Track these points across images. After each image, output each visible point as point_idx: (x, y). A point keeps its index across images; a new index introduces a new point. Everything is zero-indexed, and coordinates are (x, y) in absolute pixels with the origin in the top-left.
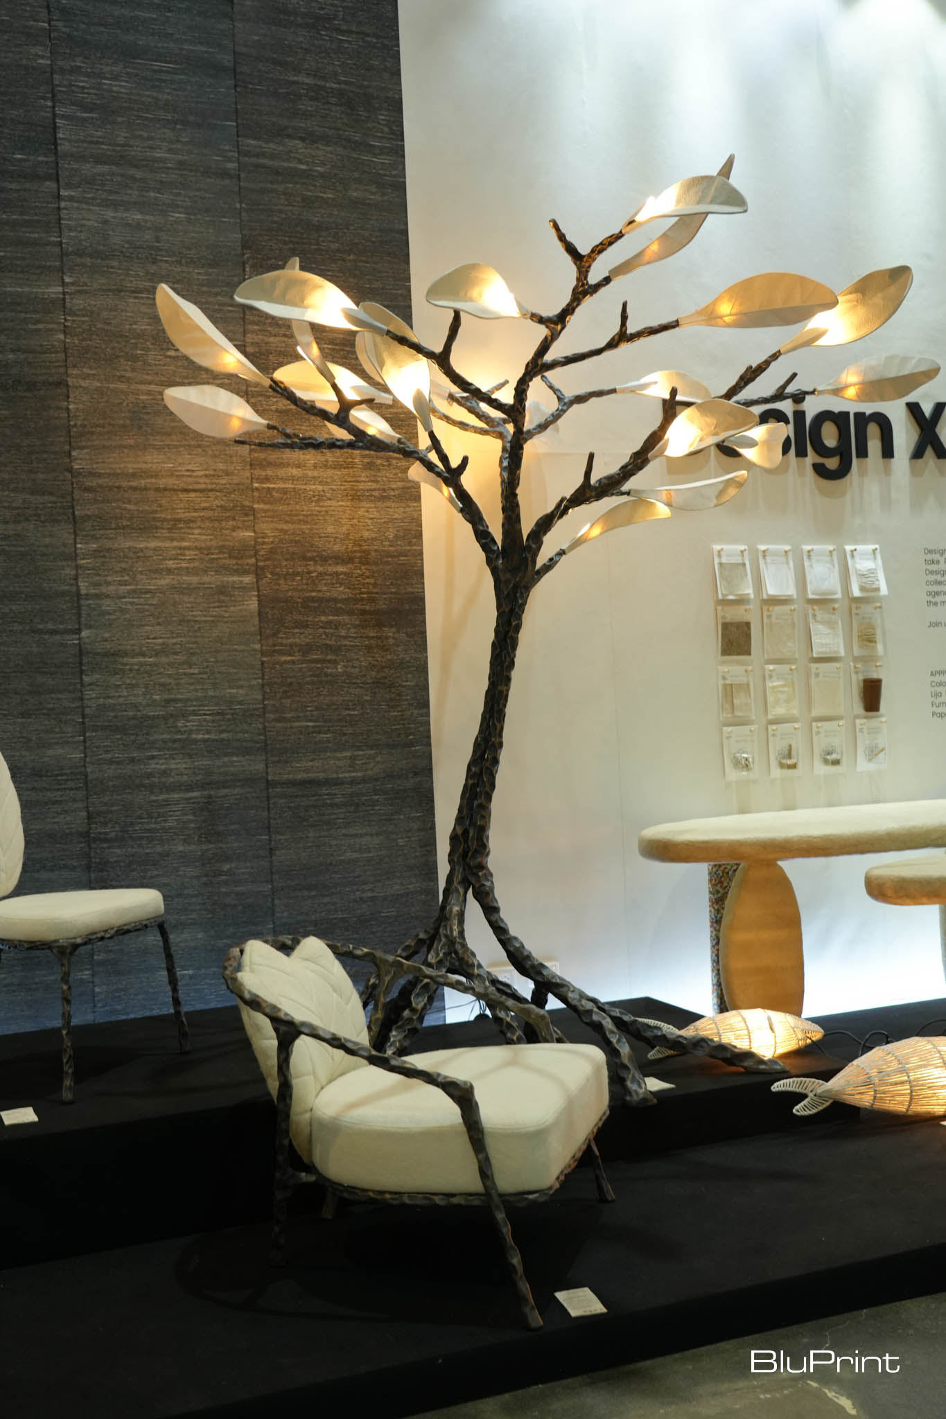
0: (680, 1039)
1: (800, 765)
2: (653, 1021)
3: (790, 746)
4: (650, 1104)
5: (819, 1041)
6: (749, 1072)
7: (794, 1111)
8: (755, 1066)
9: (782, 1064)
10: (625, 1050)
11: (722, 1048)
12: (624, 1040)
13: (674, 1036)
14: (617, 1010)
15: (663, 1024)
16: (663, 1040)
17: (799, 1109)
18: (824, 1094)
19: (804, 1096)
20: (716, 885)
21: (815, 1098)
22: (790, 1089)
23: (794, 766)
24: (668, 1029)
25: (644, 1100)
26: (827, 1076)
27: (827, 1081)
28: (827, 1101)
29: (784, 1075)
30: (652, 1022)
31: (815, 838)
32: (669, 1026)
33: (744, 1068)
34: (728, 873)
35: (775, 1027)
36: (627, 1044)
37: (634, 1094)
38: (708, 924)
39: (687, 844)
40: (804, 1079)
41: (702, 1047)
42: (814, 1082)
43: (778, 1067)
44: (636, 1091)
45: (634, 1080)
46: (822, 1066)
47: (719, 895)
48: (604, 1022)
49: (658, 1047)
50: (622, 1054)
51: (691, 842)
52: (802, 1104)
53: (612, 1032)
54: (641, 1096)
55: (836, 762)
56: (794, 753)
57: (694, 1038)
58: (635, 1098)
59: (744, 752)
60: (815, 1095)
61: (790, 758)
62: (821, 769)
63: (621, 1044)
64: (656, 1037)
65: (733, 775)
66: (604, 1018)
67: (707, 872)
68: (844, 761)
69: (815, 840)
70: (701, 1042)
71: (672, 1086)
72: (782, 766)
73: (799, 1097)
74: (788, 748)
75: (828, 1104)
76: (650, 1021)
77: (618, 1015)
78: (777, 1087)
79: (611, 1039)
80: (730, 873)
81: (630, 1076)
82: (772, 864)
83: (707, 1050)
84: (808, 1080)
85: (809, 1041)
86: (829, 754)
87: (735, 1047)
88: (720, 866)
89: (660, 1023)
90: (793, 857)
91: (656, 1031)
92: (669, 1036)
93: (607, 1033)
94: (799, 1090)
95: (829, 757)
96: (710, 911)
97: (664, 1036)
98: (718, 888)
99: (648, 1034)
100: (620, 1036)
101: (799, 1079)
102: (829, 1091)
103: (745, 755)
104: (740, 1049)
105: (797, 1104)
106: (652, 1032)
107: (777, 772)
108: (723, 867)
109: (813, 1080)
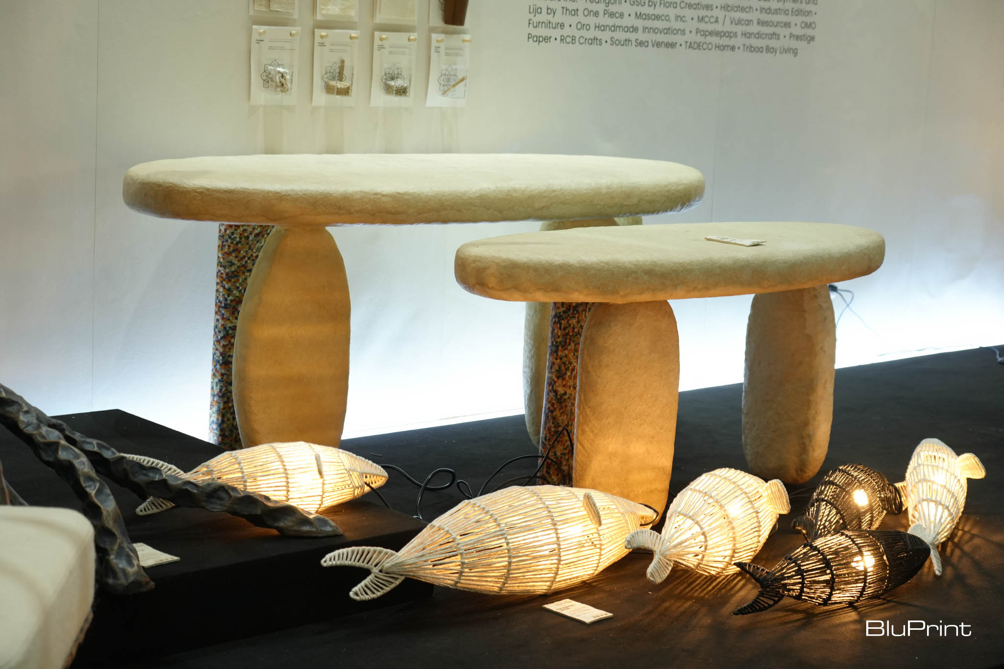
0: (188, 487)
1: (354, 91)
2: (147, 458)
3: (343, 62)
4: (144, 590)
5: (381, 488)
6: (284, 536)
7: (351, 594)
8: (296, 528)
9: (333, 524)
10: (109, 506)
11: (250, 500)
12: (108, 491)
13: (179, 482)
14: (95, 442)
15: (161, 463)
16: (163, 488)
17: (359, 592)
18: (395, 569)
19: (366, 573)
20: (229, 254)
21: (381, 575)
22: (347, 563)
23: (345, 92)
24: (170, 471)
25: (137, 583)
26: (397, 542)
27: (397, 551)
28: (396, 579)
29: (336, 542)
30: (146, 460)
31: (384, 196)
32: (170, 466)
33: (279, 529)
34: (247, 238)
35: (324, 469)
36: (112, 497)
37: (120, 575)
38: (213, 309)
39: (201, 193)
40: (367, 548)
41: (221, 499)
42: (380, 552)
43: (328, 529)
44: (124, 571)
45: (121, 553)
46: (388, 525)
47: (233, 269)
48: (76, 463)
49: (151, 498)
50: (105, 513)
51: (208, 190)
52: (363, 584)
53: (89, 478)
54: (131, 579)
55: (402, 91)
56: (346, 72)
57: (209, 485)
58: (123, 581)
59: (279, 65)
60: (381, 571)
61: (341, 80)
62: (381, 99)
63: (102, 497)
64: (153, 483)
65: (262, 96)
66: (77, 457)
67: (217, 234)
68: (411, 92)
69: (384, 199)
70: (219, 491)
71: (176, 558)
72: (329, 89)
73: (359, 574)
74: (339, 64)
75: (398, 582)
76: (143, 458)
77: (96, 449)
78: (330, 559)
79: (88, 490)
80: (251, 238)
81: (116, 547)
82: (318, 229)
83: (228, 503)
84: (372, 549)
85: (367, 489)
86: (393, 79)
87: (267, 498)
88: (238, 227)
89: (156, 461)
90: (352, 222)
91: (151, 474)
92: (171, 482)
93: (82, 480)
94: (360, 564)
95: (392, 83)
96: (217, 290)
97: (164, 482)
98: (232, 258)
99: (141, 478)
100: (101, 484)
101: (361, 548)
102: (401, 564)
103: (281, 70)
104: (276, 502)
105: (356, 585)
106: (146, 475)
107: (321, 98)
108: (241, 229)
109: (379, 548)
